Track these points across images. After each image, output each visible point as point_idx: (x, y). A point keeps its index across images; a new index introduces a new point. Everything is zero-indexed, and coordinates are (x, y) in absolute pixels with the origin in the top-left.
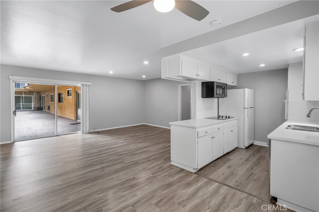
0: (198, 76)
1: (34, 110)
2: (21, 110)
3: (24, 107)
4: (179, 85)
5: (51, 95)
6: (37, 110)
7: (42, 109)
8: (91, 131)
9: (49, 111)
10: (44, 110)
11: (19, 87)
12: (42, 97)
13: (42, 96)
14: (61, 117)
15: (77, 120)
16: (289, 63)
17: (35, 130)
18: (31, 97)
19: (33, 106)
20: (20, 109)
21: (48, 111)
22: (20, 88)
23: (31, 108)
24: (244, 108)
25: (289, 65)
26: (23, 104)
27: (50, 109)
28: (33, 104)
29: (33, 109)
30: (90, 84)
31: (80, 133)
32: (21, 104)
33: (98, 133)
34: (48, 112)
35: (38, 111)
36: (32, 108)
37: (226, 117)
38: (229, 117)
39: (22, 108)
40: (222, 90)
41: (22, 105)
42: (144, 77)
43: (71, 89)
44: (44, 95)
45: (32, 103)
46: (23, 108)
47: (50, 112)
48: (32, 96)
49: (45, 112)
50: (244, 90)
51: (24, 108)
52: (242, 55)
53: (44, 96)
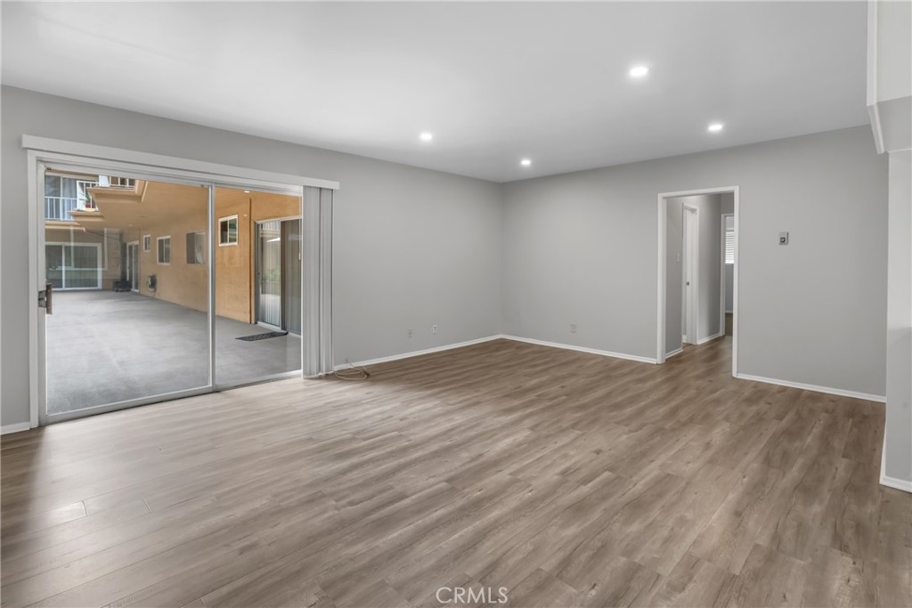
1: (103, 290)
2: (64, 288)
3: (73, 278)
4: (660, 196)
5: (161, 241)
6: (113, 290)
7: (131, 287)
8: (336, 368)
9: (155, 291)
10: (137, 288)
11: (58, 216)
12: (131, 247)
13: (128, 244)
14: (196, 311)
15: (256, 323)
17: (121, 363)
18: (96, 248)
19: (100, 277)
20: (61, 287)
21: (148, 292)
22: (61, 218)
23: (94, 283)
26: (69, 269)
27: (158, 285)
28: (100, 269)
29: (100, 286)
30: (335, 185)
31: (299, 376)
32: (64, 268)
33: (368, 375)
34: (151, 295)
35: (117, 291)
36: (96, 280)
39: (66, 280)
41: (66, 271)
42: (526, 163)
43: (235, 217)
44: (137, 243)
45: (96, 267)
46: (71, 283)
47: (157, 296)
48: (99, 246)
49: (139, 294)
51: (71, 281)
53: (137, 246)
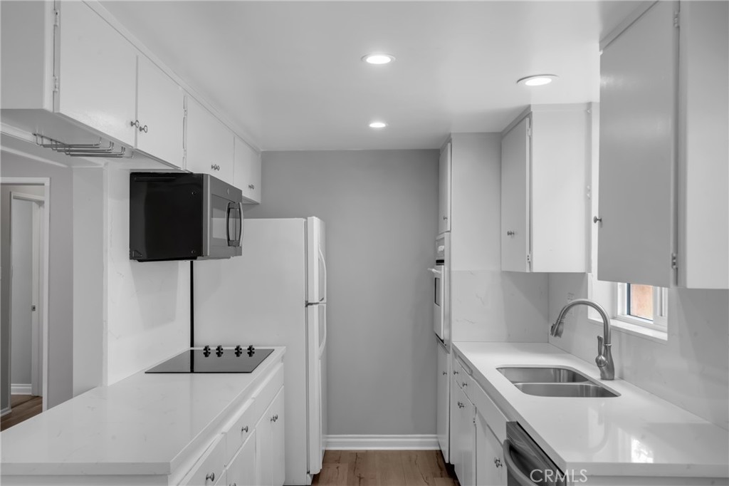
0: (141, 135)
16: (452, 132)
24: (308, 304)
25: (452, 137)
37: (238, 351)
38: (251, 351)
40: (225, 219)
50: (306, 224)
52: (363, 58)
